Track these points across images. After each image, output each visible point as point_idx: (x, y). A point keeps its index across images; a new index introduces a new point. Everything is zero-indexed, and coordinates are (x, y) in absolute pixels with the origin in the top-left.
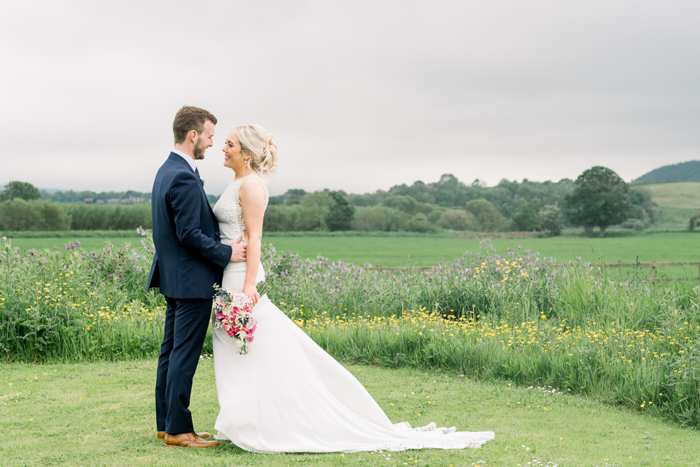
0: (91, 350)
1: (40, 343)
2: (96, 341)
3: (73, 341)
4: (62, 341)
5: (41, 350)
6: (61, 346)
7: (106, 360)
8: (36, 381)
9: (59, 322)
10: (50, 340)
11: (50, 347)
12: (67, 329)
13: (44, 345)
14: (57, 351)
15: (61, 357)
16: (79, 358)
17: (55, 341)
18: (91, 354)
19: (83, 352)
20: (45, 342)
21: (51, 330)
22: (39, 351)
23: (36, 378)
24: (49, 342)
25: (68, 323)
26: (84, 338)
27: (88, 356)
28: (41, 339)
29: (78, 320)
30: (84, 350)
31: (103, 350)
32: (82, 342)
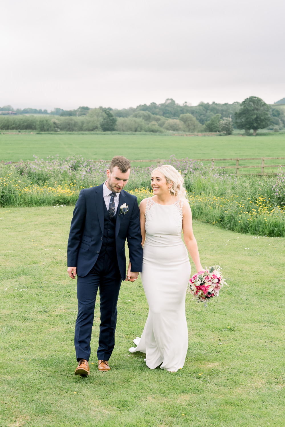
0: (21, 203)
1: (2, 200)
2: (23, 200)
3: (14, 199)
4: (10, 200)
5: (3, 203)
6: (10, 201)
7: (27, 206)
8: (4, 214)
9: (9, 193)
10: (6, 199)
11: (6, 202)
12: (13, 195)
13: (4, 201)
14: (8, 203)
15: (10, 205)
16: (17, 206)
17: (8, 199)
18: (21, 204)
19: (18, 204)
20: (4, 200)
21: (6, 195)
22: (2, 203)
23: (4, 213)
24: (6, 200)
25: (12, 193)
26: (18, 198)
27: (20, 205)
28: (2, 199)
29: (15, 192)
30: (19, 203)
31: (26, 203)
32: (18, 200)
